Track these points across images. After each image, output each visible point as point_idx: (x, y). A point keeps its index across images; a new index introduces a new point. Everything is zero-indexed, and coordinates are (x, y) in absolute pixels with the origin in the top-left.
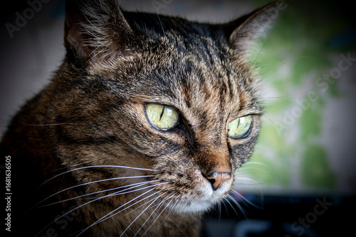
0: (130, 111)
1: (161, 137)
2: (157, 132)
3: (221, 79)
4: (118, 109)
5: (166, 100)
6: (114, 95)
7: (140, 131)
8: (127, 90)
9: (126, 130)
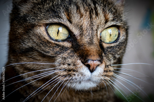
0: (38, 31)
1: (56, 44)
2: (53, 42)
3: (90, 7)
4: (32, 31)
5: (56, 20)
6: (30, 24)
7: (43, 42)
8: (35, 20)
9: (37, 42)
